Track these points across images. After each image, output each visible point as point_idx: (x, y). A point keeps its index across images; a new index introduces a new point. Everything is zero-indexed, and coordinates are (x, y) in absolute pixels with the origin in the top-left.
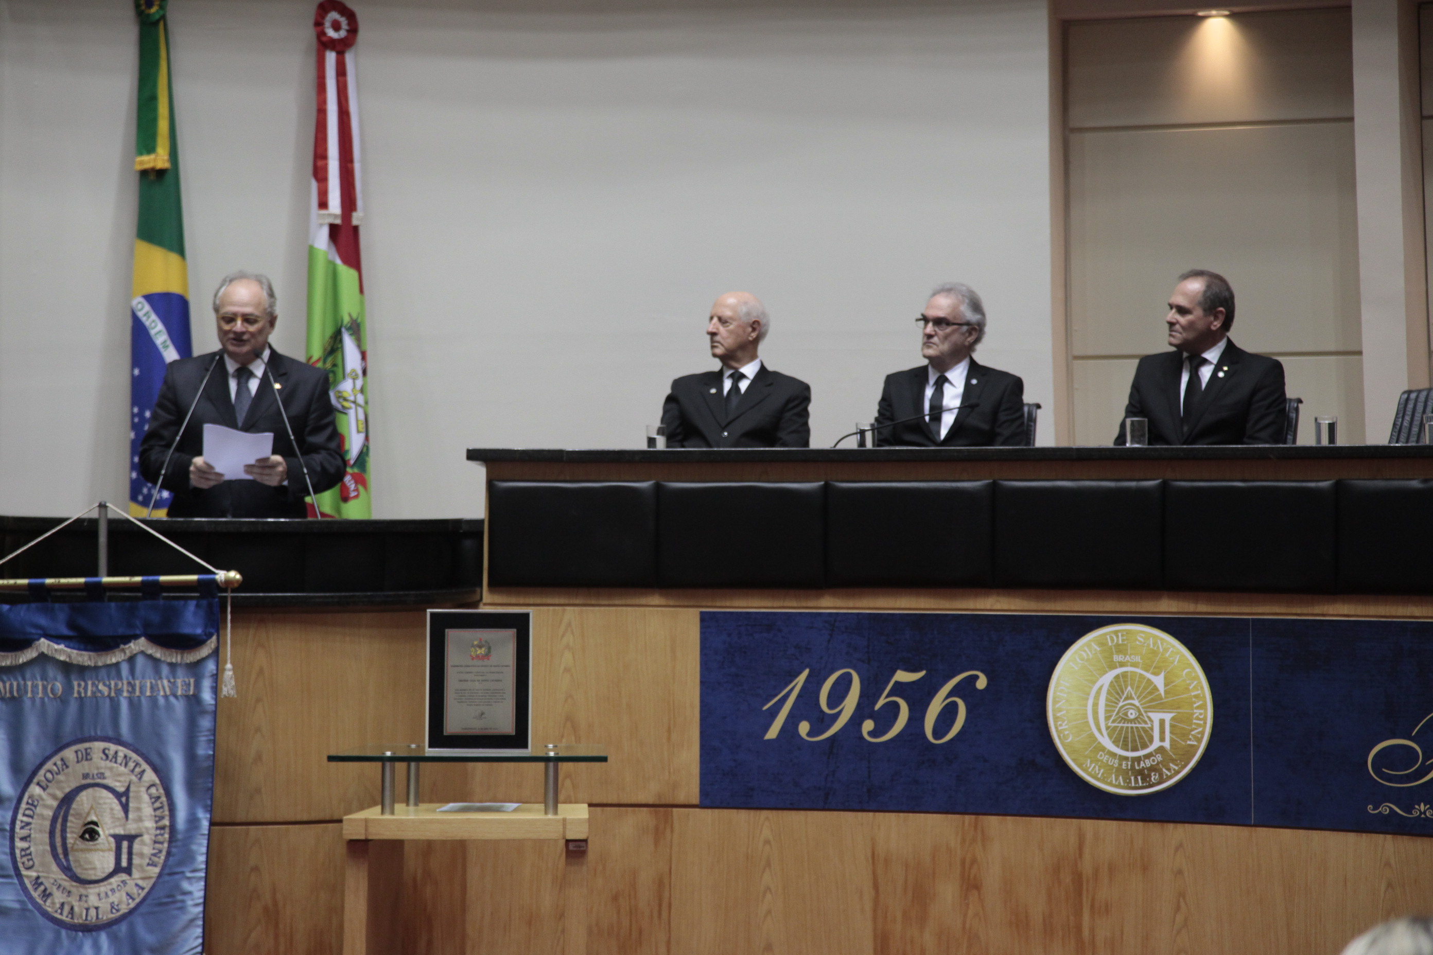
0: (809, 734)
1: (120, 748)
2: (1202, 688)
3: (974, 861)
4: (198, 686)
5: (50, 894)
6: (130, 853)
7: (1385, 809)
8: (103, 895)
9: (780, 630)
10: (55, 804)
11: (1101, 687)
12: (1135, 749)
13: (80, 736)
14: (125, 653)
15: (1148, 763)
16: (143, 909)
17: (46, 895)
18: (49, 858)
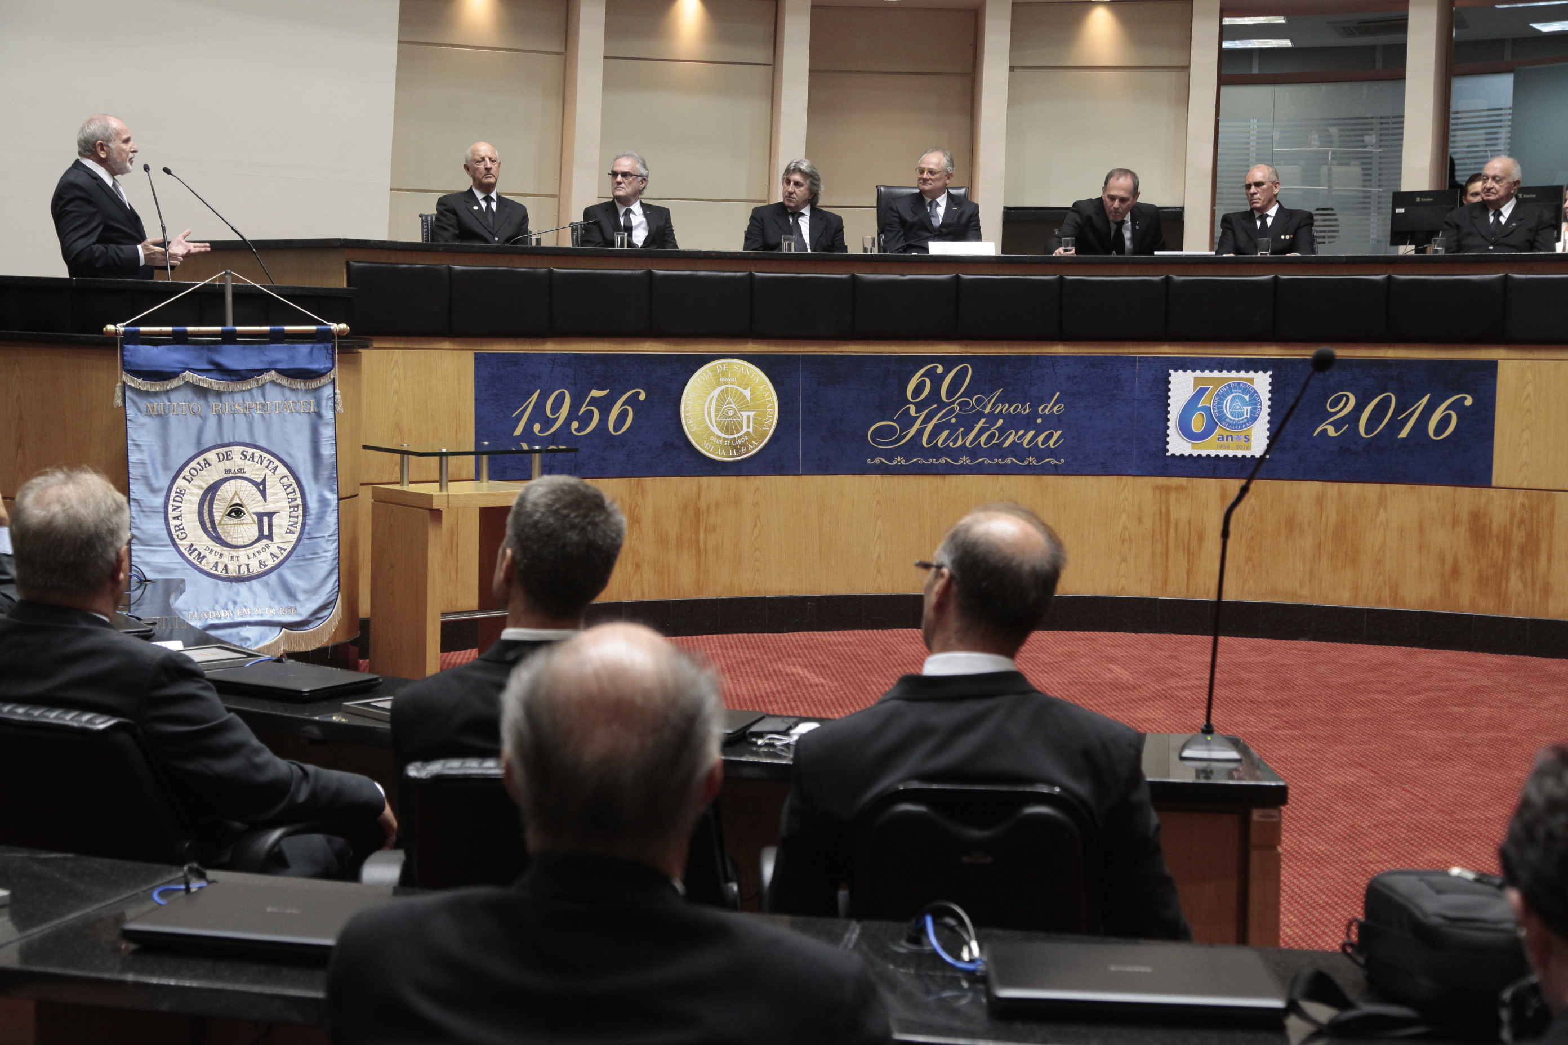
0: (539, 432)
1: (254, 450)
2: (772, 396)
3: (637, 506)
4: (318, 404)
5: (204, 557)
6: (270, 526)
7: (877, 461)
8: (251, 556)
9: (522, 365)
10: (201, 492)
11: (712, 398)
12: (732, 434)
13: (219, 442)
14: (258, 382)
15: (740, 441)
16: (288, 563)
17: (201, 557)
18: (201, 532)
